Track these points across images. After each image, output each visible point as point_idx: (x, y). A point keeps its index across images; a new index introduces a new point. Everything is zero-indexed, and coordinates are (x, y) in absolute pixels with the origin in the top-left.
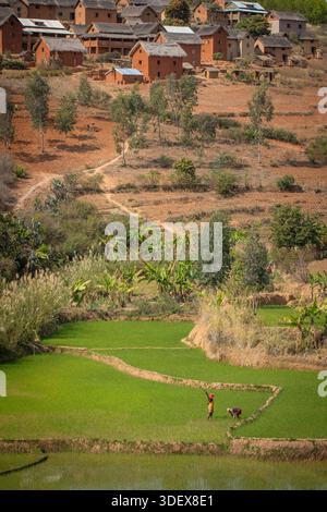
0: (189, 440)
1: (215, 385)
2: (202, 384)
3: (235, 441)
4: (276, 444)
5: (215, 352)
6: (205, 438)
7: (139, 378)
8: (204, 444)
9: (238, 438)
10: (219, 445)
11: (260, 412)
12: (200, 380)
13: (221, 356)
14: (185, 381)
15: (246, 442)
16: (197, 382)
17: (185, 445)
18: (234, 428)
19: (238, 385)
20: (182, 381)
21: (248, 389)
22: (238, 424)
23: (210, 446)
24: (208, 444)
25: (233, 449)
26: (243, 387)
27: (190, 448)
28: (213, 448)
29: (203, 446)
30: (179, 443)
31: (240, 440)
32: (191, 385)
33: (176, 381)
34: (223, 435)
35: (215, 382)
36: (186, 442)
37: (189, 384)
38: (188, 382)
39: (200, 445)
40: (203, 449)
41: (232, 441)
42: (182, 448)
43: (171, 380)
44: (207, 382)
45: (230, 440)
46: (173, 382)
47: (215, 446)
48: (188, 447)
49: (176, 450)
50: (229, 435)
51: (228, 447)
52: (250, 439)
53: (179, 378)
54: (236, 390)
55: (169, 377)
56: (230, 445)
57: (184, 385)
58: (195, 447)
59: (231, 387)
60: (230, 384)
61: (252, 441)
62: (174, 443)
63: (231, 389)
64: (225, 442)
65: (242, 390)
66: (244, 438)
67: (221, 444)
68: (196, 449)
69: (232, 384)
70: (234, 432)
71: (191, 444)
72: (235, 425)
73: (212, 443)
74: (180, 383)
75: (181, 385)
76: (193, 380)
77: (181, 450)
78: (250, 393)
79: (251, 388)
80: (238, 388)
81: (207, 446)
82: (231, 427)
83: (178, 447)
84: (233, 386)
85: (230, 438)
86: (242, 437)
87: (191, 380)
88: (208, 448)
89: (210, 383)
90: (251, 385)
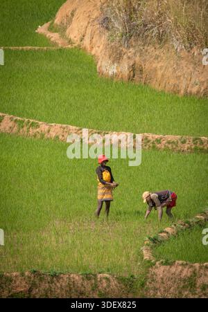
0: (50, 266)
5: (117, 57)
6: (90, 261)
8: (88, 277)
9: (167, 263)
10: (121, 280)
12: (81, 127)
13: (133, 68)
14: (44, 127)
15: (187, 272)
17: (41, 280)
18: (160, 239)
19: (170, 137)
20: (38, 126)
21: (196, 149)
22: (168, 229)
23: (101, 280)
24: (95, 275)
25: (155, 289)
26: (184, 142)
27: (53, 286)
28: (109, 286)
29: (83, 280)
30: (26, 273)
31: (173, 269)
32: (57, 137)
33: (23, 127)
34: (131, 255)
35: (116, 131)
36: (42, 271)
37: (53, 134)
38: (52, 129)
39: (76, 278)
40: (83, 289)
41: (153, 271)
42: (34, 285)
43: (11, 124)
44: (97, 129)
45: (149, 267)
46: (15, 129)
47: (114, 283)
48: (47, 285)
49: (19, 289)
50: (147, 255)
51: (143, 285)
52: (197, 265)
53: (31, 121)
54: (166, 149)
55: (7, 116)
56: (149, 280)
57: (43, 136)
58: (64, 284)
59: (153, 143)
60: (151, 136)
61: (202, 271)
62: (14, 274)
63: (154, 147)
64: (137, 271)
65: (179, 151)
66: (182, 264)
67: (128, 276)
68: (68, 289)
69: (157, 136)
70: (160, 249)
71: (55, 276)
72: (161, 232)
73: (106, 275)
74: (32, 131)
75: (35, 136)
76: (65, 126)
77: (30, 290)
78: (199, 158)
79: (201, 147)
80: (170, 146)
81: (93, 281)
82: (152, 237)
83: (24, 283)
84: (159, 141)
85: (149, 262)
86: (177, 262)
87: (60, 125)
88: (96, 286)
89: (105, 134)
90: (203, 138)
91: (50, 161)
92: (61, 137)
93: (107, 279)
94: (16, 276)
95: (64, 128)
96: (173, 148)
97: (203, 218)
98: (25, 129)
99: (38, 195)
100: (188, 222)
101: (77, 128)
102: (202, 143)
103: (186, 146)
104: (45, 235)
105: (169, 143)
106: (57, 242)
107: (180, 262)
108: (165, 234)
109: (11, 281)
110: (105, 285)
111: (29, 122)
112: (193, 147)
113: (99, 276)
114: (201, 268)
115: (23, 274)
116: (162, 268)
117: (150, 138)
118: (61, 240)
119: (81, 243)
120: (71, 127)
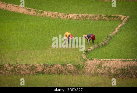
0: (50, 62)
1: (71, 16)
2: (60, 15)
3: (89, 62)
4: (125, 64)
6: (64, 60)
7: (6, 10)
8: (63, 65)
9: (91, 60)
10: (75, 66)
11: (110, 37)
14: (46, 13)
15: (98, 62)
16: (56, 13)
17: (47, 67)
18: (88, 51)
19: (91, 15)
20: (43, 13)
21: (100, 19)
22: (91, 48)
23: (68, 66)
24: (66, 65)
25: (87, 69)
26: (96, 17)
27: (51, 69)
28: (71, 68)
29: (62, 66)
30: (42, 65)
31: (93, 62)
32: (51, 16)
33: (38, 13)
34: (78, 57)
35: (72, 13)
36: (47, 64)
37: (49, 15)
38: (49, 14)
39: (59, 66)
40: (62, 70)
41: (86, 62)
42: (44, 69)
43: (34, 12)
44: (65, 13)
45: (85, 61)
46: (35, 14)
47: (73, 67)
48: (49, 68)
49: (39, 70)
50: (84, 57)
51: (83, 67)
52: (102, 60)
53: (41, 11)
54: (90, 19)
55: (32, 9)
56: (85, 66)
57: (45, 16)
58: (55, 68)
59: (85, 17)
60: (84, 15)
61: (104, 62)
62: (37, 65)
63: (85, 19)
64: (81, 63)
65: (94, 20)
66: (97, 60)
67: (77, 65)
68: (56, 70)
69: (86, 15)
70: (89, 55)
71: (52, 65)
72: (89, 49)
73: (70, 64)
74: (41, 14)
75: (43, 16)
76: (53, 12)
77: (43, 70)
78: (101, 22)
79: (102, 18)
80: (91, 18)
81: (65, 67)
82: (86, 51)
83: (41, 68)
84: (87, 17)
85: (85, 59)
86: (95, 59)
87: (51, 12)
88: (66, 68)
89: (68, 15)
90: (102, 15)
91: (48, 25)
92: (52, 16)
93: (70, 66)
94: (38, 66)
95: (53, 13)
96: (92, 19)
97: (103, 43)
98: (39, 14)
99: (45, 37)
100: (98, 45)
101: (58, 13)
102: (102, 17)
103: (97, 18)
104: (48, 51)
105: (90, 17)
106: (52, 53)
107: (96, 59)
108: (90, 50)
109: (36, 67)
110: (69, 68)
111: (40, 11)
112: (99, 18)
113: (67, 65)
114: (103, 61)
115: (40, 65)
116: (90, 61)
117: (84, 16)
118: (53, 53)
119: (60, 54)
120: (55, 13)
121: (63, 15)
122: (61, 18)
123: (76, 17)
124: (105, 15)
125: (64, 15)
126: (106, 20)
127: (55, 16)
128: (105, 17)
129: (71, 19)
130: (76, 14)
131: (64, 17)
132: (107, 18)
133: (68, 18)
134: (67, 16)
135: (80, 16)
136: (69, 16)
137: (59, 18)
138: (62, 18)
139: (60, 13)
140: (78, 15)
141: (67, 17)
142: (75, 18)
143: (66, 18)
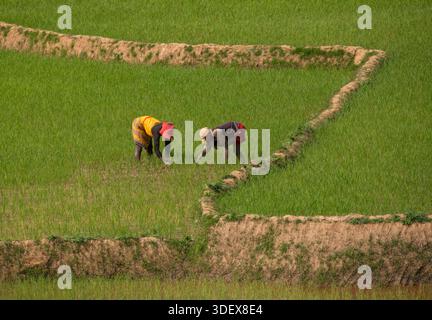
1: (164, 50)
2: (123, 47)
3: (225, 230)
8: (127, 242)
9: (233, 219)
10: (173, 244)
11: (311, 132)
12: (117, 38)
14: (65, 40)
15: (261, 229)
16: (105, 41)
17: (63, 248)
18: (224, 186)
19: (239, 48)
20: (57, 40)
21: (275, 62)
22: (235, 173)
23: (145, 246)
24: (137, 240)
25: (219, 254)
26: (258, 54)
27: (80, 256)
28: (156, 253)
29: (121, 246)
30: (43, 241)
31: (242, 226)
32: (85, 54)
33: (36, 42)
34: (186, 210)
35: (165, 42)
36: (65, 237)
37: (79, 50)
38: (77, 44)
39: (112, 243)
40: (121, 258)
41: (215, 229)
42: (54, 256)
43: (20, 38)
44: (140, 40)
45: (210, 225)
46: (26, 45)
47: (163, 248)
48: (72, 255)
49: (34, 263)
50: (207, 209)
52: (274, 218)
53: (48, 32)
54: (235, 65)
55: (14, 27)
56: (211, 242)
57: (64, 53)
58: (94, 253)
59: (216, 57)
60: (213, 48)
61: (281, 227)
62: (27, 242)
63: (218, 62)
64: (194, 231)
65: (252, 66)
66: (255, 219)
67: (181, 238)
68: (101, 259)
69: (221, 48)
70: (225, 199)
71: (82, 242)
72: (226, 178)
73: (153, 239)
74: (49, 47)
75: (54, 53)
76: (94, 37)
77: (49, 263)
78: (279, 75)
79: (282, 58)
80: (239, 60)
81: (135, 248)
82: (213, 184)
83: (40, 254)
84: (224, 54)
85: (210, 217)
86: (247, 216)
87: (88, 37)
88: (139, 254)
89: (150, 47)
90: (284, 47)
91: (75, 88)
92: (89, 54)
93: (153, 243)
94: (29, 245)
95: (93, 41)
96: (244, 62)
97: (283, 155)
98: (40, 44)
101: (112, 40)
102: (282, 53)
103: (262, 58)
105: (238, 55)
106: (85, 197)
107: (252, 216)
108: (232, 180)
110: (151, 252)
111: (44, 34)
112: (271, 60)
113: (142, 240)
114: (280, 222)
115: (38, 242)
116: (227, 225)
117: (212, 50)
118: (90, 194)
120: (103, 39)
121: (133, 48)
122: (126, 59)
123: (182, 55)
124: (294, 48)
125: (136, 50)
126: (297, 65)
127: (103, 51)
128: (293, 53)
129: (164, 63)
130: (182, 45)
131: (135, 55)
132: (301, 58)
133: (153, 60)
134: (147, 52)
135: (198, 53)
136: (154, 51)
137: (118, 58)
138: (130, 59)
139: (122, 42)
140: (189, 49)
141: (150, 57)
142: (178, 60)
143: (146, 60)
